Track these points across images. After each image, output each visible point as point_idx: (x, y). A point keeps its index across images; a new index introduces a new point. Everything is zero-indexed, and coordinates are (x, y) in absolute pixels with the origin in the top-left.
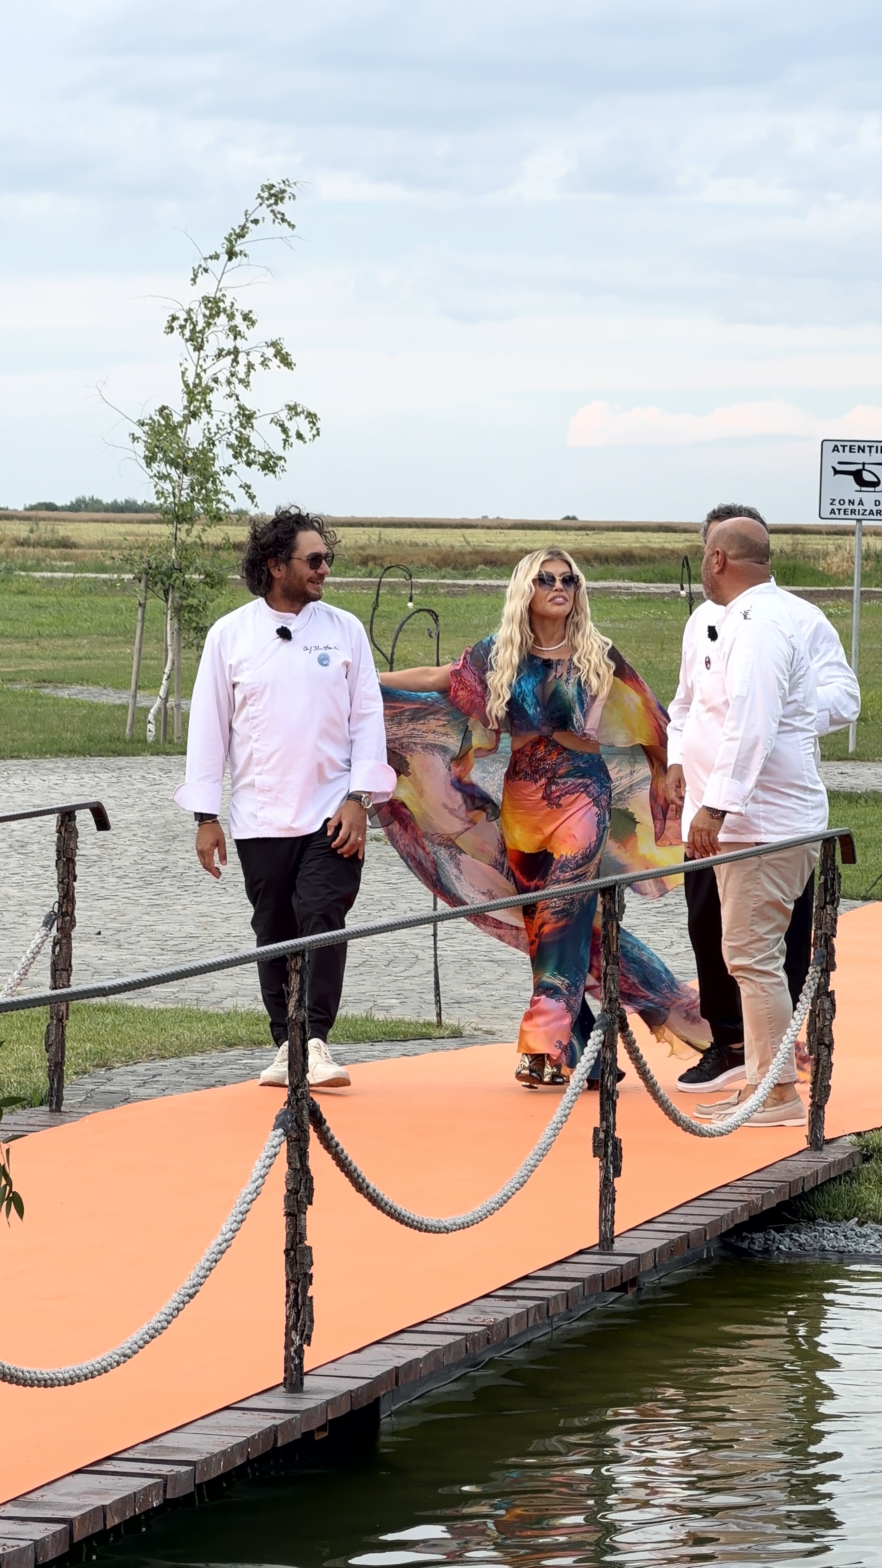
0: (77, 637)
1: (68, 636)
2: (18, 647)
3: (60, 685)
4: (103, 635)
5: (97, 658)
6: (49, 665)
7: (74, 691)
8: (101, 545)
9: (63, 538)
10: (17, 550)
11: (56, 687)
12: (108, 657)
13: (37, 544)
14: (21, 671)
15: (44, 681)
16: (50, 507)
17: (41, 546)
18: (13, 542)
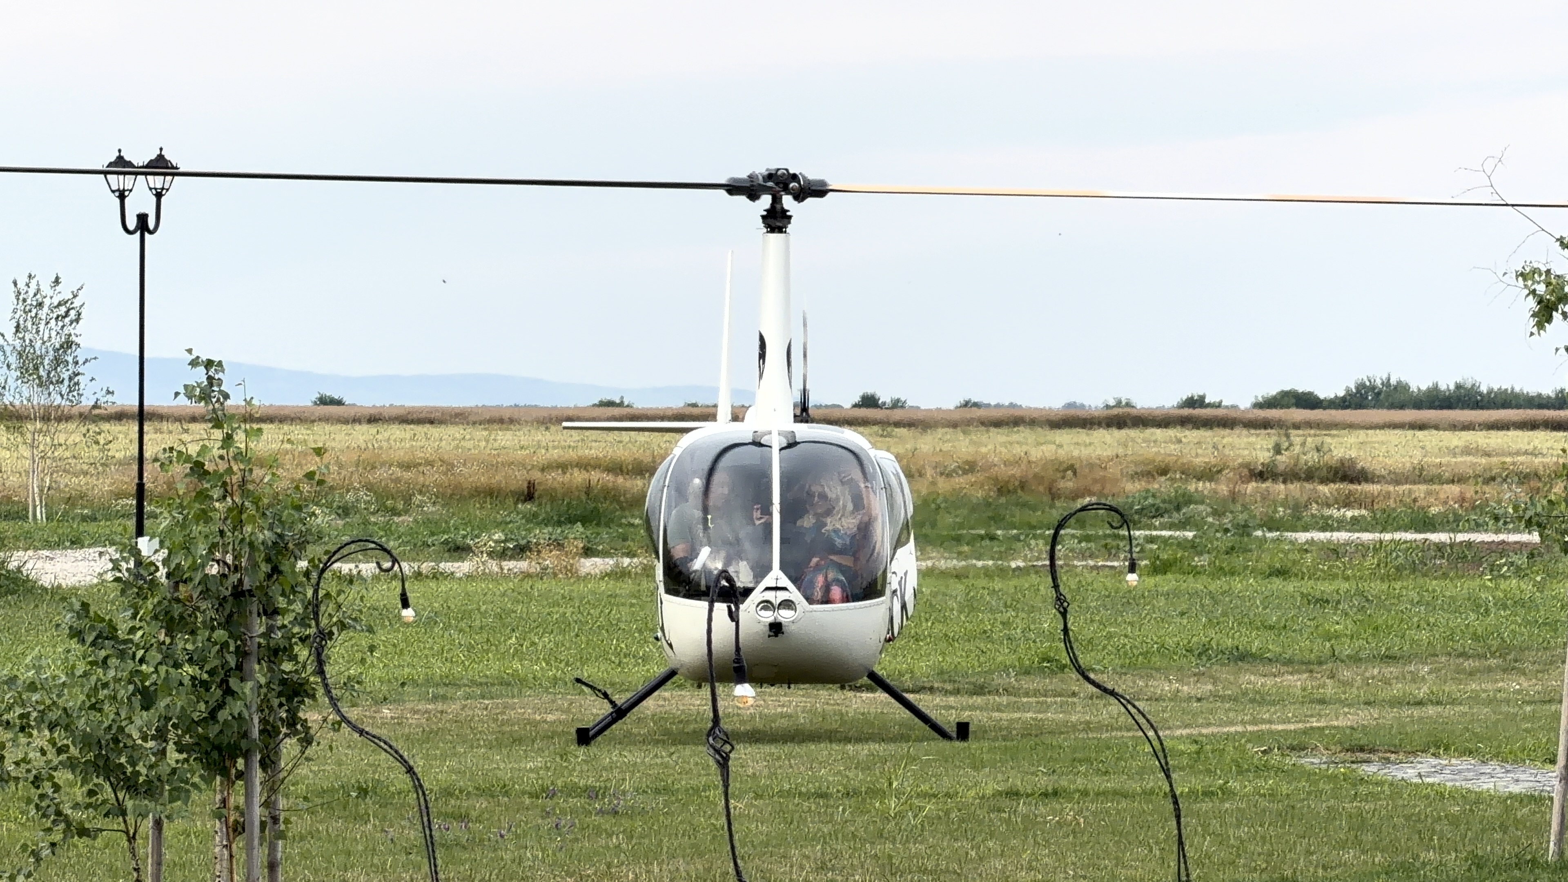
0: (1408, 659)
1: (1389, 658)
2: (1295, 681)
3: (1393, 757)
4: (1461, 655)
5: (1454, 702)
6: (1362, 717)
7: (1424, 768)
8: (1420, 475)
9: (1342, 461)
10: (1252, 486)
11: (1388, 760)
12: (1474, 699)
13: (1290, 476)
14: (1312, 728)
15: (1362, 749)
16: (1307, 401)
17: (1299, 479)
18: (1245, 472)
